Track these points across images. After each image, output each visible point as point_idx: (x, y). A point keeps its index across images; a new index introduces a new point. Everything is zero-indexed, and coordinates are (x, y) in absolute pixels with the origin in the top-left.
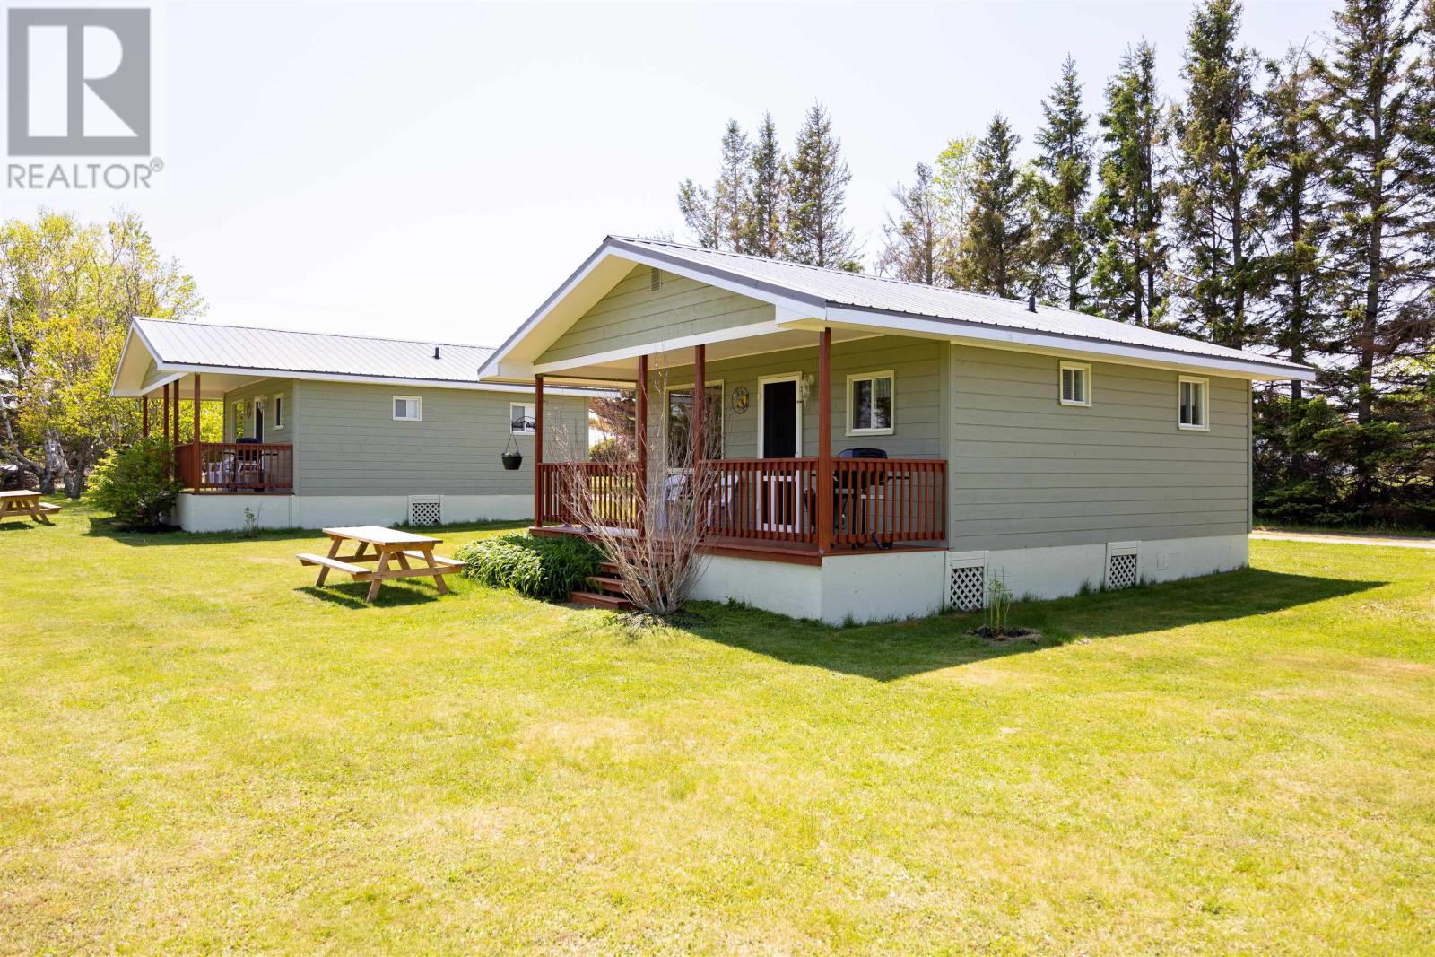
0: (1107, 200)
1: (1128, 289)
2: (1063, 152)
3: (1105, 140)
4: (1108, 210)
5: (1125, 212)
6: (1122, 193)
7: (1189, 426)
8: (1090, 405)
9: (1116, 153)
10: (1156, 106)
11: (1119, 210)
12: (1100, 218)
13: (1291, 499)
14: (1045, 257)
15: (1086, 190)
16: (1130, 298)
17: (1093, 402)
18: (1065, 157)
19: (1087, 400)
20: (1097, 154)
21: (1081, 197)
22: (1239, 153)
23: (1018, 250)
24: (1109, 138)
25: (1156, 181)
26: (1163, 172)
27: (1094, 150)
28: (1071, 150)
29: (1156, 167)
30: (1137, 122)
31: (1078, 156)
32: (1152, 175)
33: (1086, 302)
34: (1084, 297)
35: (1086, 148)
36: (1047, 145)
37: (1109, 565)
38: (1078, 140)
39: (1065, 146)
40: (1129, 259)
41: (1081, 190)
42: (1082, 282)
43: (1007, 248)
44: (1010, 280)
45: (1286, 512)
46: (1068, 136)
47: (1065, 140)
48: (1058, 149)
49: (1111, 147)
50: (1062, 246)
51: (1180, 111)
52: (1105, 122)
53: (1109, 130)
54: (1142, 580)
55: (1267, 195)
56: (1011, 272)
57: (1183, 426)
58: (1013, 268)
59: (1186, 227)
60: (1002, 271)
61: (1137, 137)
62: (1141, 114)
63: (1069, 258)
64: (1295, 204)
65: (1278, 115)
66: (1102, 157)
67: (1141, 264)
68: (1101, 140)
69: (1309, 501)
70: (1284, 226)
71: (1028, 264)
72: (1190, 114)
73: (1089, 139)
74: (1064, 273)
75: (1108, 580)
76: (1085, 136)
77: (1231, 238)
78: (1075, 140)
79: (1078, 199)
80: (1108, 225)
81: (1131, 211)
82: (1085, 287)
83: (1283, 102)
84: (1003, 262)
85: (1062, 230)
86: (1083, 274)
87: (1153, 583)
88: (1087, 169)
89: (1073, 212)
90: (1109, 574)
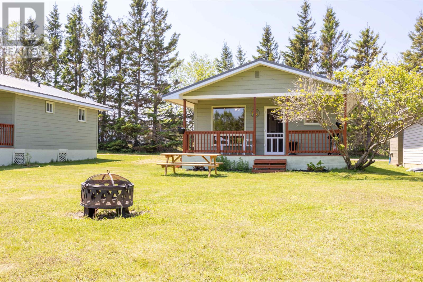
0: (67, 52)
1: (72, 81)
2: (53, 34)
3: (67, 33)
4: (67, 56)
5: (72, 56)
6: (71, 50)
7: (81, 121)
8: (54, 113)
9: (70, 38)
10: (82, 26)
11: (70, 56)
12: (64, 58)
13: (115, 145)
14: (46, 67)
15: (60, 47)
16: (74, 83)
17: (55, 112)
18: (54, 36)
19: (53, 112)
20: (64, 37)
21: (59, 49)
22: (105, 45)
23: (37, 63)
24: (68, 32)
25: (82, 49)
26: (84, 46)
27: (63, 35)
28: (55, 33)
29: (82, 44)
30: (76, 30)
31: (58, 36)
32: (81, 46)
33: (59, 84)
34: (59, 82)
35: (60, 34)
36: (47, 31)
37: (59, 155)
38: (58, 31)
39: (54, 32)
40: (73, 71)
41: (59, 47)
42: (58, 77)
43: (33, 62)
44: (34, 73)
45: (114, 149)
46: (55, 29)
47: (54, 30)
48: (51, 32)
49: (68, 35)
50: (52, 64)
51: (89, 29)
52: (67, 27)
53: (68, 30)
54: (68, 160)
55: (112, 59)
56: (35, 70)
57: (79, 120)
58: (35, 69)
59: (90, 64)
60: (31, 70)
61: (76, 34)
62: (78, 27)
63: (54, 69)
64: (119, 63)
65: (116, 36)
66: (66, 38)
67: (77, 74)
68: (65, 33)
69: (120, 146)
70: (117, 68)
71: (41, 68)
72: (92, 31)
73: (62, 31)
74: (53, 73)
75: (58, 159)
76: (60, 30)
77: (103, 69)
78: (57, 30)
79: (58, 50)
80: (67, 60)
81: (74, 56)
82: (59, 79)
83: (117, 33)
84: (32, 67)
85: (52, 59)
86: (59, 75)
87: (71, 161)
88: (61, 41)
89: (56, 54)
90: (59, 158)
